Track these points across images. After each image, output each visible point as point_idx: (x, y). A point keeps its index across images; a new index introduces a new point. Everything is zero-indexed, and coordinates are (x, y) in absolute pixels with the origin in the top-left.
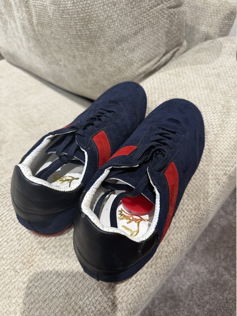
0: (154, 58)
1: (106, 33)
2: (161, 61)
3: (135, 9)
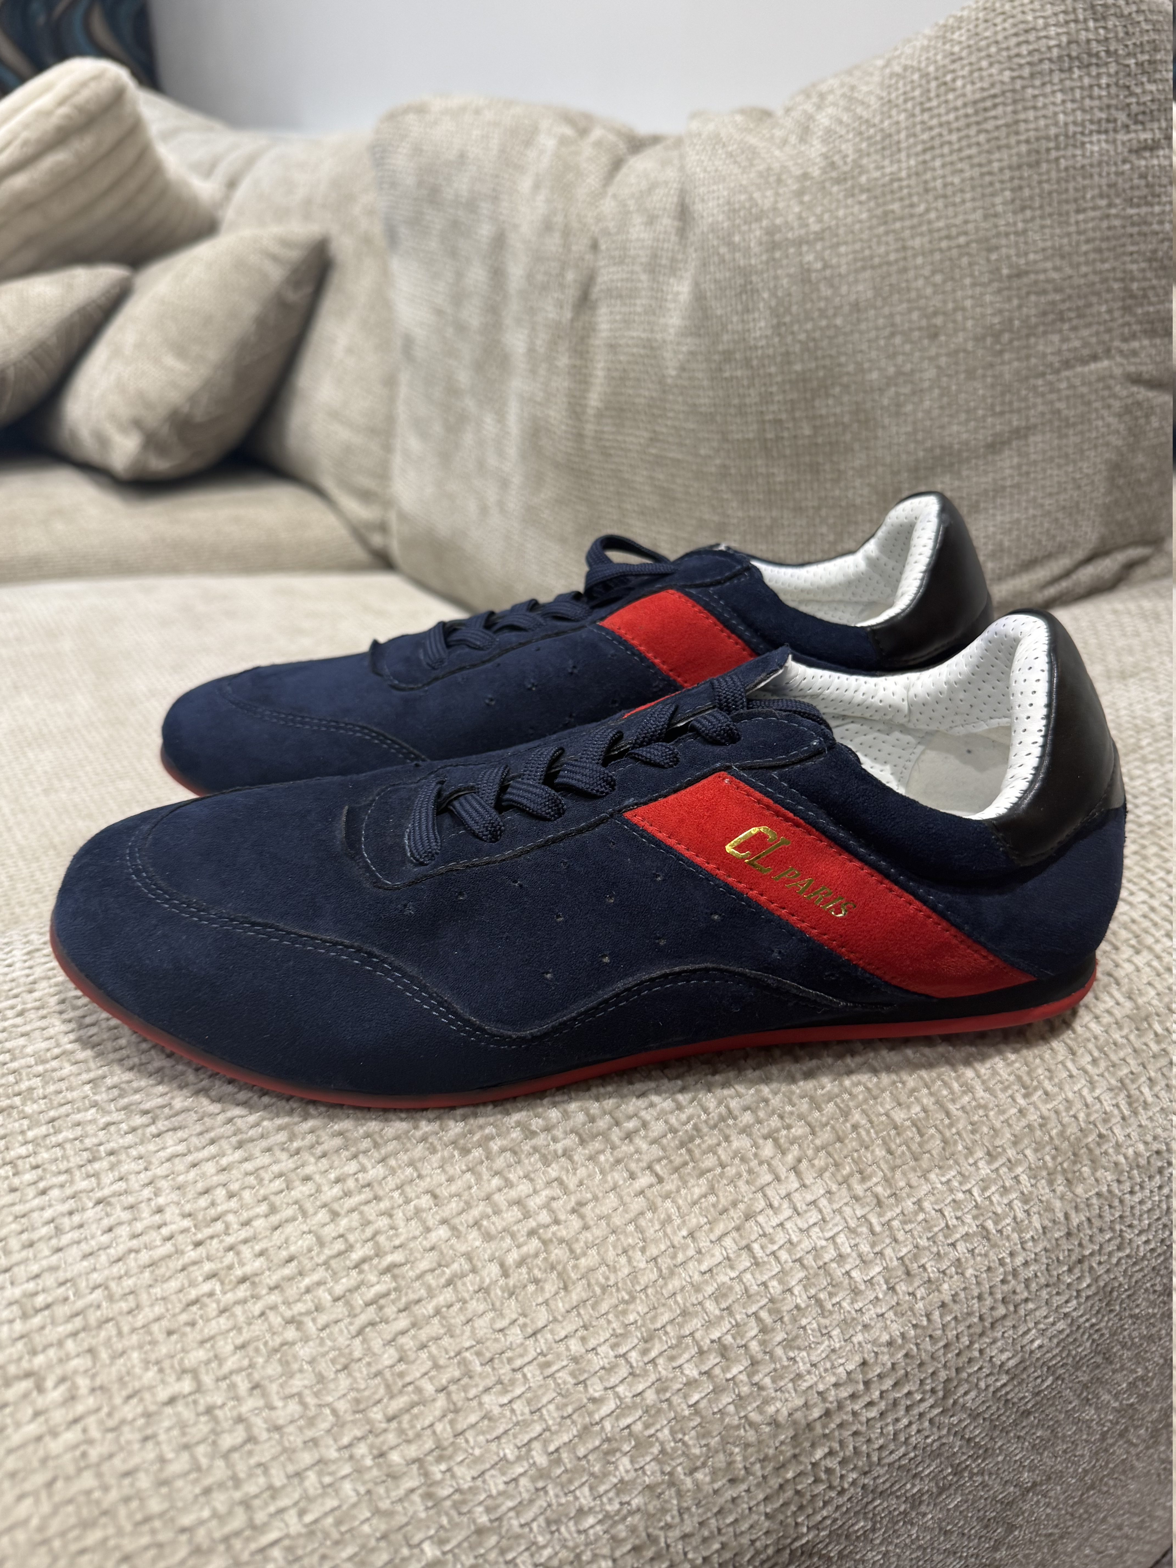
0: (1049, 556)
1: (880, 433)
2: (1074, 577)
3: (1007, 356)
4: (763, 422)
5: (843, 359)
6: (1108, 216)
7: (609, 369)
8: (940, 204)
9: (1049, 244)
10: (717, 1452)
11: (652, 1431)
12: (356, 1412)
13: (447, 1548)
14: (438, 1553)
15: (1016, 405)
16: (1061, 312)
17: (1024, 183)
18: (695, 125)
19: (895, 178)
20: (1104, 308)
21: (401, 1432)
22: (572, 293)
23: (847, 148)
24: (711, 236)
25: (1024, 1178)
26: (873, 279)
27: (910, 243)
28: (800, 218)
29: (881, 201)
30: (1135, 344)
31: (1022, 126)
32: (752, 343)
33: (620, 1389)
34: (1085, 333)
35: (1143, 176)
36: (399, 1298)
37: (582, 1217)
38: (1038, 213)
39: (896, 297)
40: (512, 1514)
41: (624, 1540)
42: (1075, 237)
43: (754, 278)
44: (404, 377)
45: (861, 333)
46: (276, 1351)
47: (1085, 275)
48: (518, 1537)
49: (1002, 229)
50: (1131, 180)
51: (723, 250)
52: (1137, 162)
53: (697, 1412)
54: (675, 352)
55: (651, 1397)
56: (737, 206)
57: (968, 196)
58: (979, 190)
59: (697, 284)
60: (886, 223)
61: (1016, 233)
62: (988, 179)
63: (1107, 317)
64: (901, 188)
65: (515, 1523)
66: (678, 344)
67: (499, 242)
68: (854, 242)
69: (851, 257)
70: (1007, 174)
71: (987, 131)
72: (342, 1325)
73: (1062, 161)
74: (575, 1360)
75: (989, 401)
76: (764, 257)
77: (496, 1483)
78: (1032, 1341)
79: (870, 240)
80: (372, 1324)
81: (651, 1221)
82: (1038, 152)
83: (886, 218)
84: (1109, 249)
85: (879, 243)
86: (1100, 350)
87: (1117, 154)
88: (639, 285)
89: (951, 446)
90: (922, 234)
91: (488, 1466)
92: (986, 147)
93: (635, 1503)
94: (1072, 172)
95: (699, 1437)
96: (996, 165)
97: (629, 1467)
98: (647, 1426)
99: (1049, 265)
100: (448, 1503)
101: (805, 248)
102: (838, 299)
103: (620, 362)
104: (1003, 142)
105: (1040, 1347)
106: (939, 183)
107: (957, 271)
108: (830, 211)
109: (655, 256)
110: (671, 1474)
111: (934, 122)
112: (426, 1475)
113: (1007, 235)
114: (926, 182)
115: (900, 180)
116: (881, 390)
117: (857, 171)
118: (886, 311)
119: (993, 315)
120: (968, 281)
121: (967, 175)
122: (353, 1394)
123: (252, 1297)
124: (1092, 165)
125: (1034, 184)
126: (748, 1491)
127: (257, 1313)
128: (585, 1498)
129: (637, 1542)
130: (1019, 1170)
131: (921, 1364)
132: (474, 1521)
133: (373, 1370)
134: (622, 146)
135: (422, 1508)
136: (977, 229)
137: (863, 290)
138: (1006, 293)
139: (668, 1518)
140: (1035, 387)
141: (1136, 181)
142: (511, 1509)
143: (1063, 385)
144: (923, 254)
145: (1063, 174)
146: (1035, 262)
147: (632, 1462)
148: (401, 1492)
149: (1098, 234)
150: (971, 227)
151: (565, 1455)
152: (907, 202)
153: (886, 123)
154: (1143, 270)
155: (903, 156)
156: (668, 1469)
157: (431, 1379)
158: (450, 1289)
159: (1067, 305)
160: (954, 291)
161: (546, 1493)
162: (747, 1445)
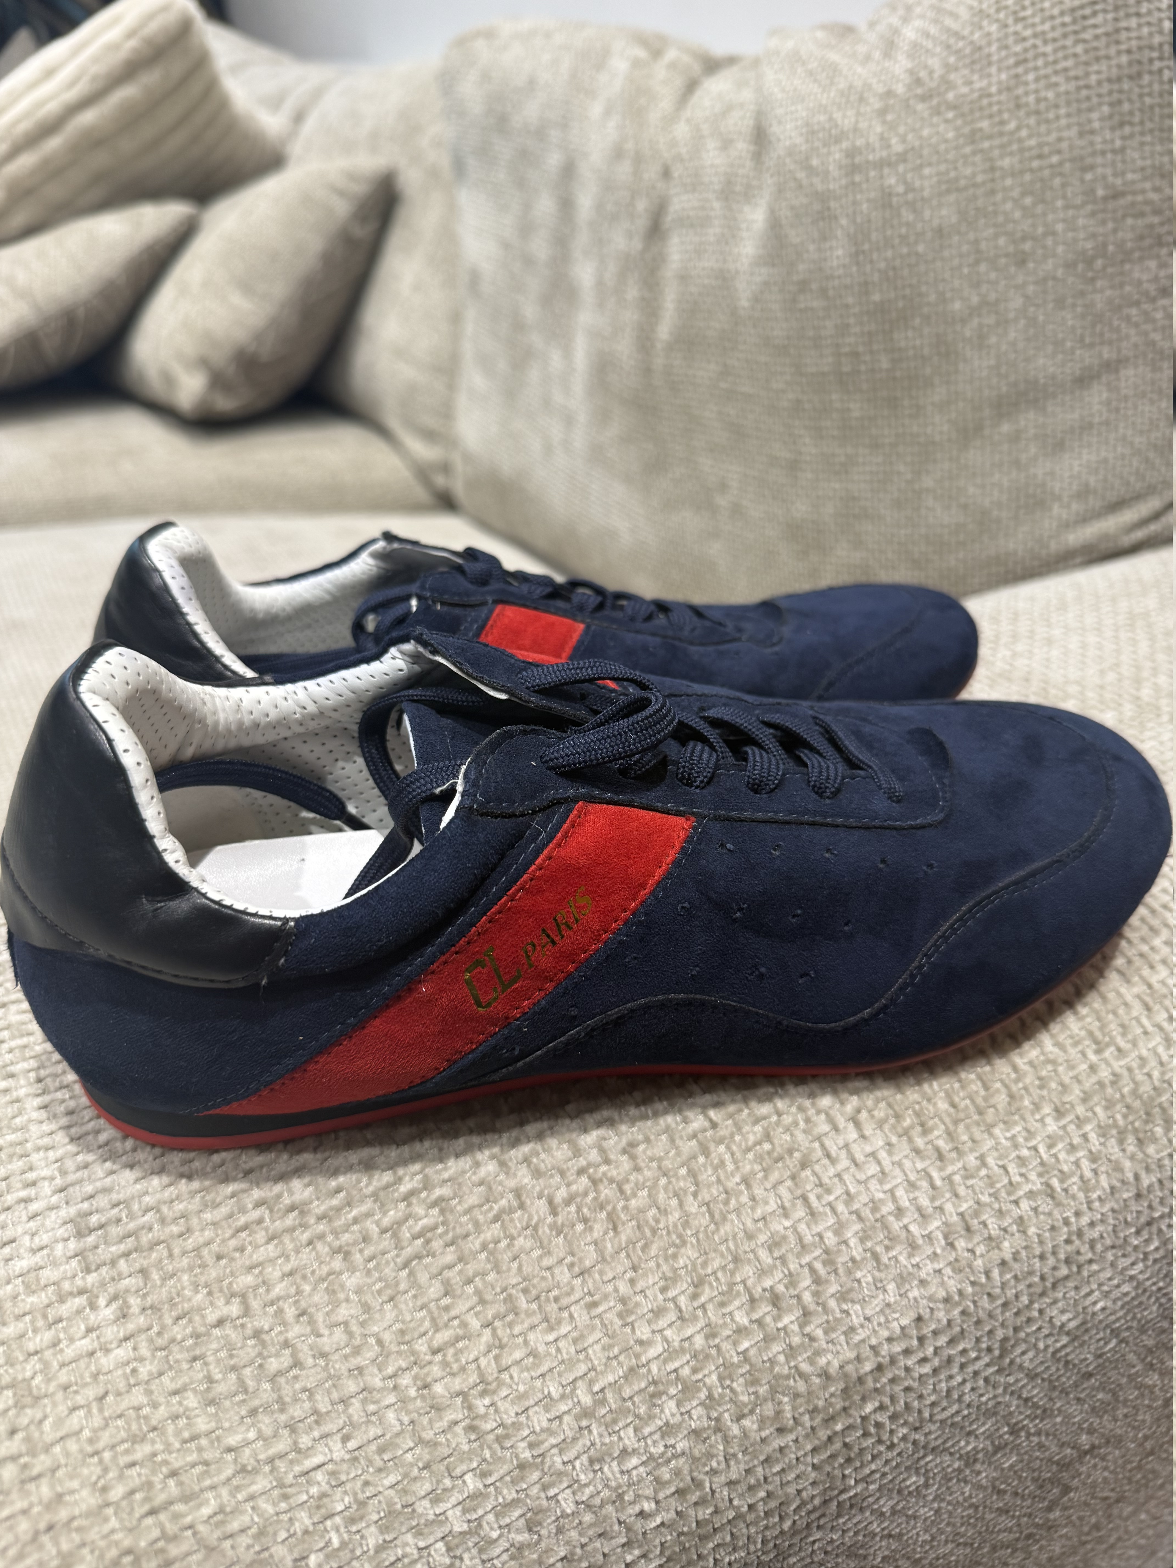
0: (1138, 497)
1: (961, 366)
3: (1099, 284)
4: (839, 354)
5: (924, 289)
7: (678, 302)
8: (1032, 121)
9: (1148, 162)
10: (765, 1400)
11: (699, 1376)
12: (399, 1343)
13: (489, 1481)
14: (481, 1486)
15: (1107, 335)
16: (1159, 237)
17: (1123, 97)
18: (773, 43)
19: (985, 94)
21: (445, 1364)
22: (642, 223)
23: (935, 63)
24: (788, 160)
25: (1092, 1136)
26: (958, 202)
27: (999, 163)
28: (882, 138)
29: (969, 118)
31: (1124, 35)
32: (829, 272)
33: (668, 1333)
36: (446, 1232)
37: (633, 1157)
38: (1137, 129)
39: (982, 221)
40: (555, 1451)
41: (668, 1482)
43: (832, 204)
44: (471, 314)
45: (944, 260)
46: (323, 1280)
48: (560, 1474)
49: (1099, 147)
51: (801, 175)
53: (746, 1360)
54: (749, 283)
55: (699, 1341)
56: (816, 127)
57: (1062, 111)
58: (1075, 105)
59: (772, 211)
60: (973, 142)
61: (1114, 151)
62: (1084, 93)
64: (990, 105)
65: (558, 1459)
66: (752, 274)
67: (568, 171)
68: (939, 163)
69: (935, 179)
70: (1106, 87)
71: (1085, 41)
72: (388, 1256)
74: (623, 1301)
75: (1079, 332)
76: (844, 182)
77: (539, 1419)
78: (1095, 1303)
79: (956, 161)
80: (419, 1257)
81: (704, 1165)
82: (1139, 62)
85: (965, 164)
88: (712, 213)
89: (1036, 380)
90: (1011, 154)
91: (532, 1402)
92: (1084, 58)
93: (680, 1447)
95: (747, 1384)
96: (1094, 78)
97: (674, 1410)
98: (695, 1371)
99: (1148, 185)
100: (491, 1437)
101: (886, 171)
102: (920, 225)
103: (691, 294)
104: (1102, 53)
105: (1103, 1309)
106: (1031, 98)
107: (1049, 192)
108: (914, 131)
109: (729, 183)
110: (717, 1420)
111: (1028, 33)
112: (470, 1408)
113: (1103, 153)
114: (1017, 97)
115: (990, 95)
116: (963, 321)
117: (944, 87)
118: (971, 236)
119: (1086, 239)
120: (1059, 203)
121: (1062, 89)
122: (398, 1326)
123: (301, 1225)
125: (1135, 97)
126: (796, 1441)
127: (304, 1242)
128: (629, 1438)
129: (681, 1485)
130: (1088, 1128)
131: (978, 1322)
132: (517, 1456)
133: (419, 1303)
134: (697, 68)
135: (465, 1441)
136: (1071, 148)
137: (947, 214)
138: (1100, 216)
139: (714, 1464)
140: (1128, 319)
142: (553, 1446)
144: (1013, 175)
146: (1133, 182)
147: (678, 1405)
148: (444, 1424)
150: (1064, 145)
151: (609, 1395)
152: (997, 119)
153: (977, 36)
155: (994, 70)
156: (714, 1415)
157: (477, 1314)
158: (498, 1225)
160: (1044, 214)
161: (590, 1432)
162: (796, 1395)
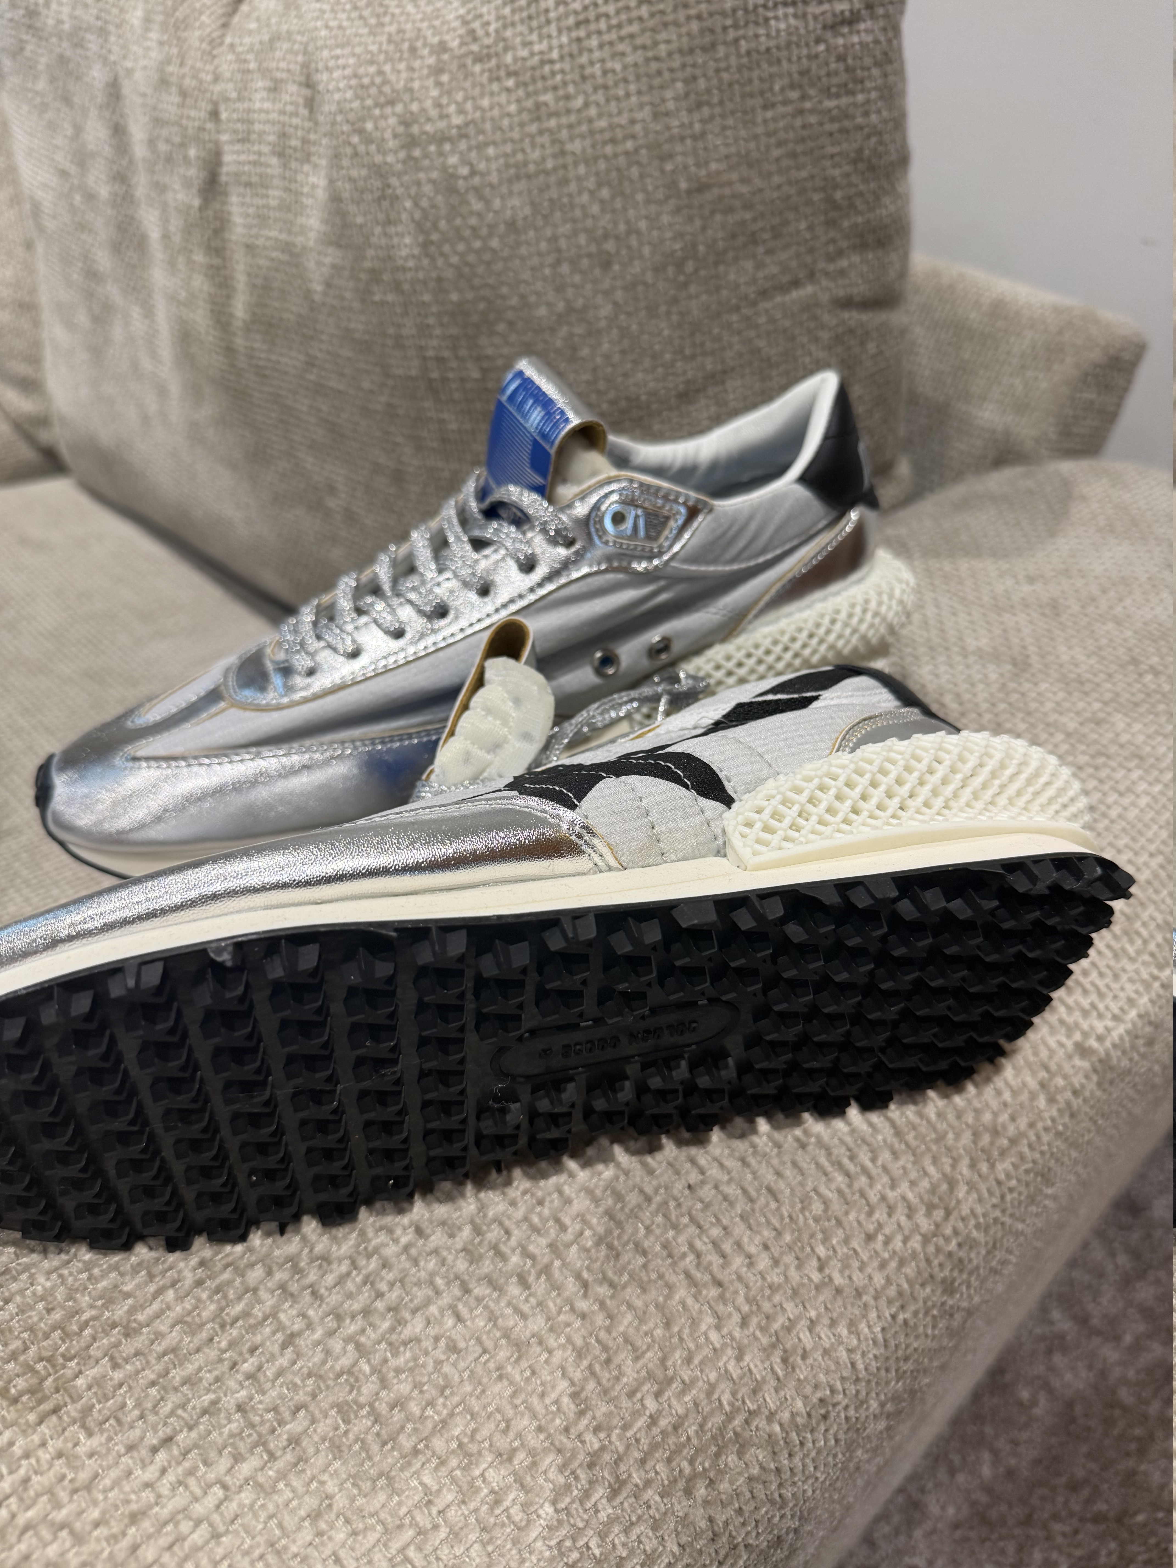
4: (424, 358)
5: (505, 290)
6: (801, 112)
7: (249, 275)
8: (600, 97)
9: (733, 150)
16: (753, 234)
17: (698, 72)
19: (546, 59)
20: (803, 225)
22: (197, 173)
24: (339, 118)
26: (530, 191)
27: (569, 147)
28: (438, 105)
29: (531, 88)
30: (844, 263)
32: (400, 262)
34: (783, 256)
35: (841, 58)
38: (718, 110)
39: (558, 215)
42: (764, 140)
43: (394, 181)
45: (523, 259)
47: (779, 187)
49: (676, 131)
50: (827, 64)
51: (355, 139)
52: (832, 41)
54: (319, 264)
56: (366, 81)
57: (633, 87)
58: (645, 80)
59: (331, 182)
60: (539, 119)
61: (694, 138)
62: (654, 66)
63: (808, 236)
64: (553, 74)
67: (114, 91)
68: (505, 141)
69: (502, 161)
70: (676, 63)
73: (743, 43)
76: (402, 154)
79: (522, 140)
82: (712, 31)
83: (538, 112)
84: (805, 153)
85: (533, 145)
86: (802, 275)
87: (808, 32)
88: (269, 170)
89: (638, 398)
90: (582, 137)
92: (651, 23)
94: (755, 56)
96: (663, 47)
99: (734, 176)
101: (447, 147)
102: (491, 215)
103: (259, 267)
104: (670, 18)
106: (597, 69)
107: (626, 184)
108: (473, 98)
109: (283, 135)
113: (682, 139)
114: (582, 67)
115: (552, 62)
117: (501, 45)
118: (548, 232)
119: (674, 239)
120: (640, 197)
121: (630, 59)
124: (778, 48)
125: (711, 73)
136: (646, 131)
137: (519, 206)
138: (686, 212)
141: (833, 66)
143: (762, 320)
144: (586, 162)
145: (745, 60)
146: (718, 173)
149: (791, 135)
150: (638, 127)
152: (561, 92)
154: (847, 175)
155: (553, 29)
159: (760, 224)
160: (625, 209)
